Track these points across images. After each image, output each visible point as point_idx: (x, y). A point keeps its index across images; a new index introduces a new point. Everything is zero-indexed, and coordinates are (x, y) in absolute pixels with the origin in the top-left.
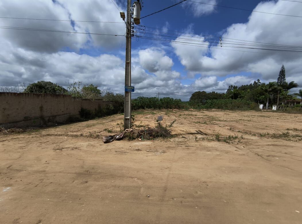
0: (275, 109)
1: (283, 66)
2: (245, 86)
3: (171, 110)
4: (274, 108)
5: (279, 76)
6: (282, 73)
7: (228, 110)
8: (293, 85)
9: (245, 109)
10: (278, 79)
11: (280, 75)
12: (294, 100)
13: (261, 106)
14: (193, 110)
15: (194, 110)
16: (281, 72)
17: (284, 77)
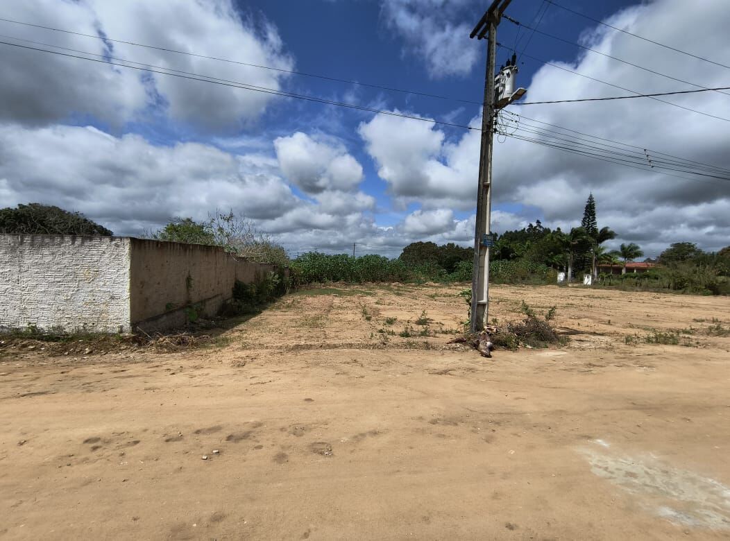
0: (590, 283)
1: (591, 196)
2: (511, 232)
3: (387, 284)
4: (588, 280)
5: (584, 216)
6: (590, 210)
7: (505, 285)
8: (606, 235)
9: (538, 283)
10: (584, 221)
11: (586, 214)
12: (614, 264)
13: (561, 276)
14: (434, 284)
15: (437, 284)
16: (587, 207)
17: (594, 218)
